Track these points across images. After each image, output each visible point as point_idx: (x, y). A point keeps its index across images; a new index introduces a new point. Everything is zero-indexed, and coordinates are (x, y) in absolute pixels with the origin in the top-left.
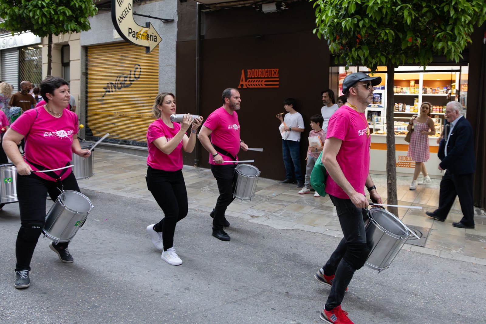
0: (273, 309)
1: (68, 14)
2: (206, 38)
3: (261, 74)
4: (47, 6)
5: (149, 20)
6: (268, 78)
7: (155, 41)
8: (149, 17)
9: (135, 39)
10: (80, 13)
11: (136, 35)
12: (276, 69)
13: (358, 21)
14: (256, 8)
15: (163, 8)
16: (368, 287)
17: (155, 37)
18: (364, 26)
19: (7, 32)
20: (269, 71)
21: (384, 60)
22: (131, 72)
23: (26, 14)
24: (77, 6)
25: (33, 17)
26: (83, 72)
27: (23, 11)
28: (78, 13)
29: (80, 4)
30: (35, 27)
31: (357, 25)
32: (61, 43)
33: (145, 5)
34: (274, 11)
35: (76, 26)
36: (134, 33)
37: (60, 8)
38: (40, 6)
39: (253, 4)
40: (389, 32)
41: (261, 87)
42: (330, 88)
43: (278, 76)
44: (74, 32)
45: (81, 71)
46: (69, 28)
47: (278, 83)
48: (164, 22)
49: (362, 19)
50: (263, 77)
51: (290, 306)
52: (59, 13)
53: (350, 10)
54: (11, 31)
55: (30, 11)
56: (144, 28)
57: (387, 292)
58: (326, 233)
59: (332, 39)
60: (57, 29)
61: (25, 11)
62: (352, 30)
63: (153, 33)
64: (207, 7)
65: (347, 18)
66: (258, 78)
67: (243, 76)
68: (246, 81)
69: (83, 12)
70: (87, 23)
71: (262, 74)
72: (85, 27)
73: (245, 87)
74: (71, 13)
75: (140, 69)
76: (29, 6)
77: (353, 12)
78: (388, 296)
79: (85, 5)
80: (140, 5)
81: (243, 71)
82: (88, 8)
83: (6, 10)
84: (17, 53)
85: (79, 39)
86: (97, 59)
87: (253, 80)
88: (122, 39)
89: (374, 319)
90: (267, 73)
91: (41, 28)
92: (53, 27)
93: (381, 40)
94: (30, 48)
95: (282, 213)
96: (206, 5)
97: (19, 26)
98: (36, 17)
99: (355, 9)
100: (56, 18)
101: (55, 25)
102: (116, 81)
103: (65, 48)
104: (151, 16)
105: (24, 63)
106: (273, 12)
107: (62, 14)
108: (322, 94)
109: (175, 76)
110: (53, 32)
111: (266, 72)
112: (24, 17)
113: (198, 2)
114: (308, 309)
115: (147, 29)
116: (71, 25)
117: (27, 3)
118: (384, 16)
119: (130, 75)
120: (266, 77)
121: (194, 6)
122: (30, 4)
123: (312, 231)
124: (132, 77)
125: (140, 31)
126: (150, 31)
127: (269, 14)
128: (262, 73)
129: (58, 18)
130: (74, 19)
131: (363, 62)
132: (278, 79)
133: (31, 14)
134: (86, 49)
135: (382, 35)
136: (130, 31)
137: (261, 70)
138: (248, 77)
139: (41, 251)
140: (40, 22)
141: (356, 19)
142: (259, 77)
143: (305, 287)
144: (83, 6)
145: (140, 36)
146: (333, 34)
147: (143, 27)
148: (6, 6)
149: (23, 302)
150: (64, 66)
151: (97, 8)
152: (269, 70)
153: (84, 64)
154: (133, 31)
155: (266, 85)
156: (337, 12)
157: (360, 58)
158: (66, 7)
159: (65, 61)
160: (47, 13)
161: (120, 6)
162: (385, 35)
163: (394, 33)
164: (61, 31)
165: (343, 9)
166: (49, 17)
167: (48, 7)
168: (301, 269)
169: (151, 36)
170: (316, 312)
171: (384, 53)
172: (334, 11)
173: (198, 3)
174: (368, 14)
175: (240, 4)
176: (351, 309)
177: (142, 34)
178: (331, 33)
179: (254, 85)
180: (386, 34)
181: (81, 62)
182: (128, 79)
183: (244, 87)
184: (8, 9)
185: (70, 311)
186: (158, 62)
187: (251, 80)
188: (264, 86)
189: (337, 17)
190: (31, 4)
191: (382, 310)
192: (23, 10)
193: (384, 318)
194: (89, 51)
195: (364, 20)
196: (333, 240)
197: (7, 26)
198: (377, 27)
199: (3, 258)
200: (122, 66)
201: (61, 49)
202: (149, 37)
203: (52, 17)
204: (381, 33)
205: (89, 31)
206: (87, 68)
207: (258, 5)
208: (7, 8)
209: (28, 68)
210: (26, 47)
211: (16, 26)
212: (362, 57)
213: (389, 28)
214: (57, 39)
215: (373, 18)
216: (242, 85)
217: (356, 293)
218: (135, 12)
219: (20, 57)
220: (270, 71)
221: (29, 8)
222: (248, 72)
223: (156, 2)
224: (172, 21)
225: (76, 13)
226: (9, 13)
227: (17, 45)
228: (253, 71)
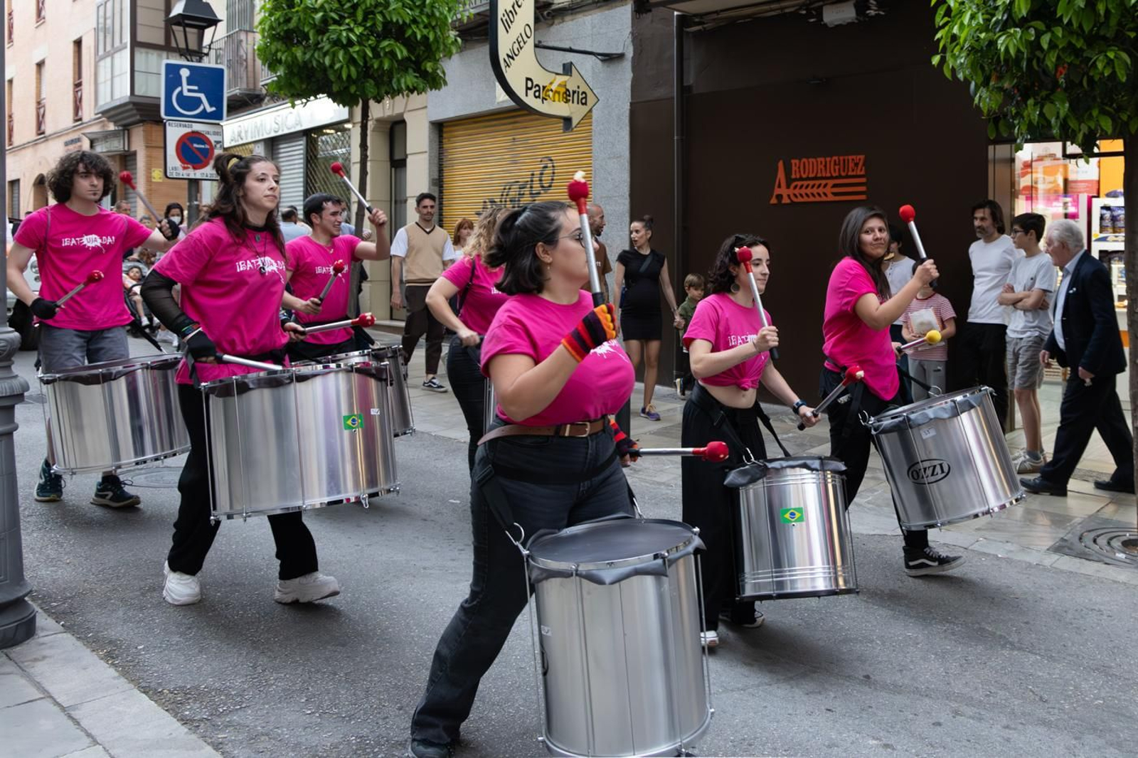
0: (829, 710)
1: (399, 56)
2: (695, 91)
3: (823, 168)
4: (358, 42)
5: (570, 57)
6: (840, 177)
7: (583, 104)
8: (571, 50)
9: (539, 101)
10: (424, 52)
11: (541, 92)
12: (858, 157)
13: (1039, 34)
14: (809, 15)
15: (600, 28)
16: (1068, 677)
17: (584, 95)
18: (1052, 45)
19: (283, 100)
20: (842, 162)
21: (1107, 124)
22: (533, 175)
23: (318, 61)
24: (419, 37)
25: (332, 66)
26: (433, 179)
27: (313, 55)
28: (421, 52)
29: (425, 32)
30: (335, 88)
31: (1035, 45)
32: (389, 116)
33: (561, 25)
34: (850, 21)
35: (415, 80)
36: (537, 88)
37: (385, 43)
38: (345, 41)
39: (801, 6)
40: (1115, 57)
41: (824, 199)
42: (991, 197)
43: (863, 173)
44: (412, 92)
45: (430, 175)
46: (403, 86)
47: (863, 189)
48: (602, 61)
49: (1049, 29)
50: (828, 175)
51: (870, 707)
52: (382, 54)
53: (1016, 10)
54: (289, 97)
55: (325, 54)
56: (557, 76)
57: (1118, 691)
58: (976, 547)
59: (980, 79)
60: (378, 88)
61: (316, 55)
62: (1025, 56)
63: (578, 87)
64: (697, 20)
65: (1010, 28)
66: (815, 178)
67: (781, 175)
68: (788, 187)
69: (431, 49)
70: (439, 71)
71: (826, 169)
72: (434, 81)
73: (786, 200)
74: (405, 53)
75: (553, 166)
76: (324, 44)
77: (1024, 13)
78: (1119, 700)
79: (435, 33)
80: (552, 25)
81: (781, 164)
82: (441, 40)
83: (279, 54)
84: (301, 142)
85: (426, 107)
86: (463, 149)
87: (805, 183)
88: (512, 103)
89: (1077, 751)
90: (837, 167)
91: (347, 88)
92: (370, 86)
93: (1097, 78)
94: (328, 131)
95: (870, 498)
96: (696, 15)
97: (304, 86)
98: (337, 66)
99: (1029, 6)
100: (376, 66)
101: (374, 79)
102: (502, 195)
103: (398, 128)
104: (574, 47)
105: (315, 164)
106: (849, 24)
107: (389, 56)
108: (973, 213)
109: (628, 180)
110: (370, 95)
111: (835, 164)
112: (313, 66)
113: (678, 10)
114: (915, 717)
115: (566, 78)
116: (405, 79)
117: (320, 38)
118: (1102, 19)
119: (532, 181)
120: (834, 175)
121: (668, 20)
122: (325, 39)
123: (942, 542)
124: (536, 185)
125: (551, 83)
126: (572, 83)
127: (838, 27)
128: (825, 166)
129: (381, 63)
130: (413, 66)
131: (1055, 131)
132: (864, 180)
133: (327, 61)
134: (440, 128)
135: (1100, 66)
136: (530, 84)
137: (823, 159)
138: (793, 176)
139: (340, 562)
140: (344, 76)
141: (1032, 31)
142: (819, 175)
143: (912, 667)
144: (431, 37)
145: (551, 94)
146: (982, 68)
147: (557, 74)
148: (279, 47)
149: (301, 659)
150: (396, 168)
151: (459, 40)
152: (841, 158)
153: (436, 161)
154: (535, 84)
155: (835, 194)
156: (986, 16)
157: (1049, 122)
158: (397, 40)
159: (397, 157)
160: (358, 55)
161: (507, 31)
162: (1108, 64)
163: (1130, 56)
164: (387, 93)
165: (1001, 8)
166: (361, 64)
167: (360, 43)
168: (908, 626)
169: (574, 92)
170: (934, 724)
171: (1107, 108)
172: (980, 14)
173: (676, 13)
174: (1062, 16)
175: (773, 10)
176: (1022, 724)
177: (554, 89)
178: (976, 66)
179: (807, 195)
180: (1110, 62)
181: (430, 156)
182: (527, 191)
183: (783, 202)
184: (283, 53)
185: (390, 683)
186: (590, 151)
187: (799, 183)
188: (831, 198)
189: (986, 28)
190: (328, 39)
191: (1101, 731)
192: (312, 52)
193: (1103, 750)
194: (447, 132)
195: (1053, 32)
196: (993, 564)
197: (280, 88)
198: (1085, 48)
199: (265, 572)
200: (515, 163)
201: (388, 130)
202: (569, 96)
203: (369, 65)
204: (1095, 61)
205: (444, 89)
206: (441, 171)
207: (813, 9)
208: (280, 50)
209: (323, 175)
210: (319, 130)
211: (297, 85)
212: (1053, 121)
213: (1116, 49)
214: (379, 110)
215: (1075, 25)
216: (779, 197)
217: (1038, 687)
218: (540, 42)
219: (307, 152)
220: (844, 160)
221: (323, 48)
222: (793, 165)
223: (585, 18)
224: (620, 57)
225: (417, 52)
226: (286, 61)
227: (301, 126)
228: (804, 163)
